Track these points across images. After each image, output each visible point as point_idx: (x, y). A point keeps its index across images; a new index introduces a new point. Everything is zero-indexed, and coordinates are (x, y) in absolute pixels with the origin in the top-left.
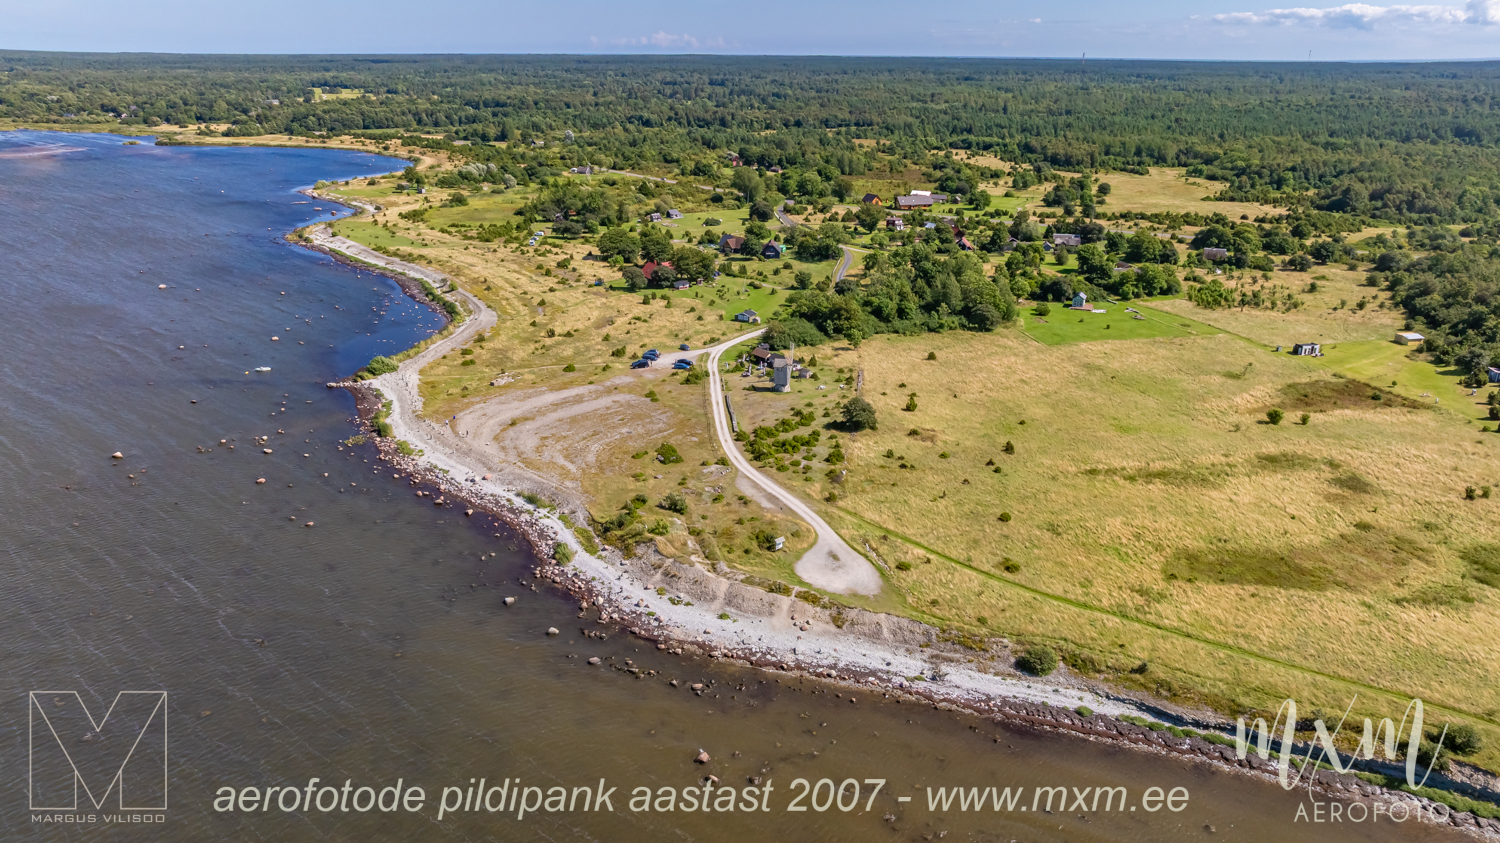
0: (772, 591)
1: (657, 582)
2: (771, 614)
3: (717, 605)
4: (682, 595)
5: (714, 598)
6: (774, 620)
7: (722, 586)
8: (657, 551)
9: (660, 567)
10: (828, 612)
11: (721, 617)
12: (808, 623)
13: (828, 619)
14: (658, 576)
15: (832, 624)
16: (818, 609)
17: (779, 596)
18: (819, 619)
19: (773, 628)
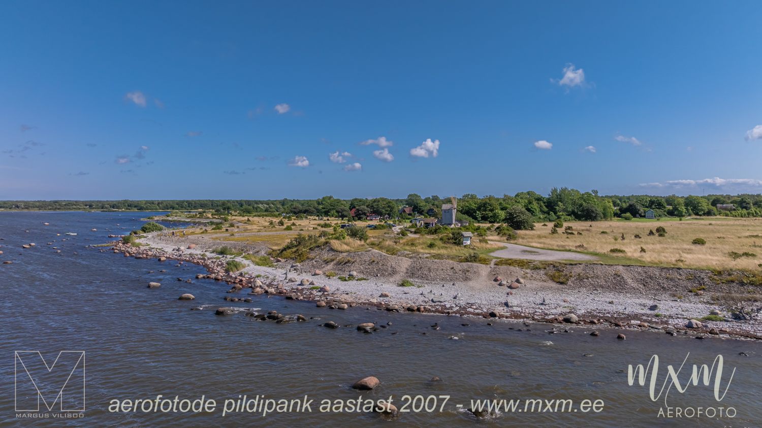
0: (467, 260)
1: (328, 270)
2: (467, 279)
3: (398, 278)
4: (355, 273)
5: (394, 272)
6: (471, 283)
7: (405, 264)
8: (332, 250)
9: (332, 260)
10: (542, 272)
11: (402, 285)
12: (518, 281)
13: (544, 277)
14: (330, 266)
15: (550, 282)
16: (528, 271)
17: (475, 264)
18: (532, 278)
19: (472, 289)
